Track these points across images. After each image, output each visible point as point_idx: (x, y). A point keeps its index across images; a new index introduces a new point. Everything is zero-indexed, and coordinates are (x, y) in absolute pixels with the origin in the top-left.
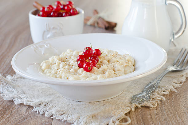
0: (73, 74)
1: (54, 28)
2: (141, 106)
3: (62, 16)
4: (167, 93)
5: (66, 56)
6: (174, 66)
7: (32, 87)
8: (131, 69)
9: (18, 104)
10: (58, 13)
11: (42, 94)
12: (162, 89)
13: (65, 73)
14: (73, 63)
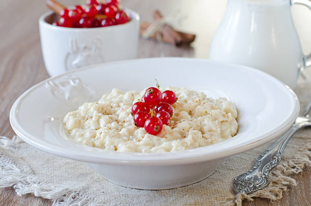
0: (125, 138)
1: (85, 48)
2: (253, 198)
3: (100, 25)
4: (299, 171)
5: (111, 102)
6: (305, 116)
7: (48, 160)
8: (232, 127)
9: (23, 195)
10: (92, 20)
11: (67, 174)
12: (288, 162)
13: (111, 138)
14: (124, 118)
